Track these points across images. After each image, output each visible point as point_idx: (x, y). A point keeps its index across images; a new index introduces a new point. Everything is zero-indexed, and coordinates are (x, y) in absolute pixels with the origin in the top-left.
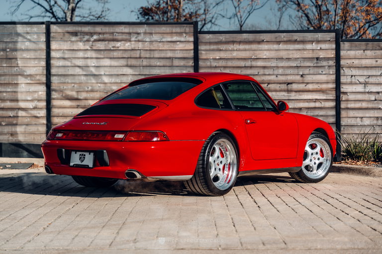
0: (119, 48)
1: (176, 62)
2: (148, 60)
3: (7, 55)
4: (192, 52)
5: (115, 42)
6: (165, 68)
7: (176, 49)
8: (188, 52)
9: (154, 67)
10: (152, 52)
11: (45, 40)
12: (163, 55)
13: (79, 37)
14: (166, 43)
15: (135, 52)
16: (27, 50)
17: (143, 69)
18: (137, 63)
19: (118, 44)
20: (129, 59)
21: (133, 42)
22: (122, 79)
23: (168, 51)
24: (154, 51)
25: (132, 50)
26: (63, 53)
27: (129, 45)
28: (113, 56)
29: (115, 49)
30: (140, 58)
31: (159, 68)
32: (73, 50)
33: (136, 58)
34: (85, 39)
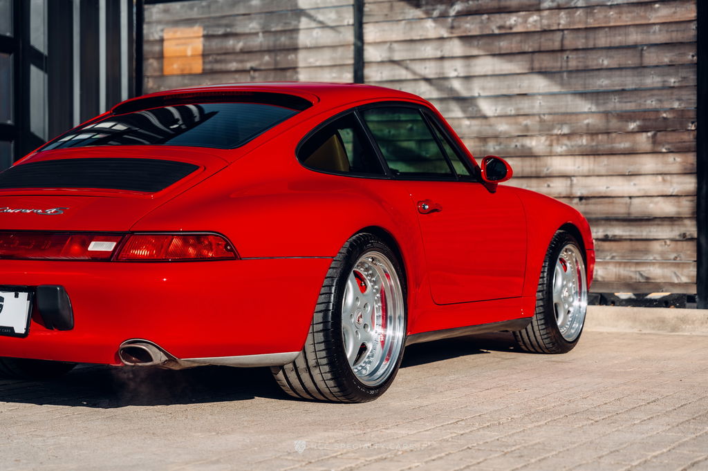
0: (515, 30)
1: (651, 58)
2: (581, 54)
3: (276, 63)
4: (694, 26)
5: (503, 15)
6: (623, 73)
7: (652, 21)
8: (683, 26)
9: (596, 73)
10: (591, 35)
11: (351, 21)
12: (618, 39)
13: (424, 8)
14: (625, 9)
15: (550, 36)
16: (317, 48)
17: (569, 77)
18: (555, 64)
19: (512, 20)
20: (536, 54)
21: (546, 13)
22: (521, 106)
23: (632, 29)
24: (597, 32)
25: (544, 31)
26: (391, 50)
27: (536, 21)
28: (500, 48)
29: (503, 31)
30: (562, 50)
31: (609, 73)
32: (412, 41)
33: (553, 51)
34: (436, 13)
